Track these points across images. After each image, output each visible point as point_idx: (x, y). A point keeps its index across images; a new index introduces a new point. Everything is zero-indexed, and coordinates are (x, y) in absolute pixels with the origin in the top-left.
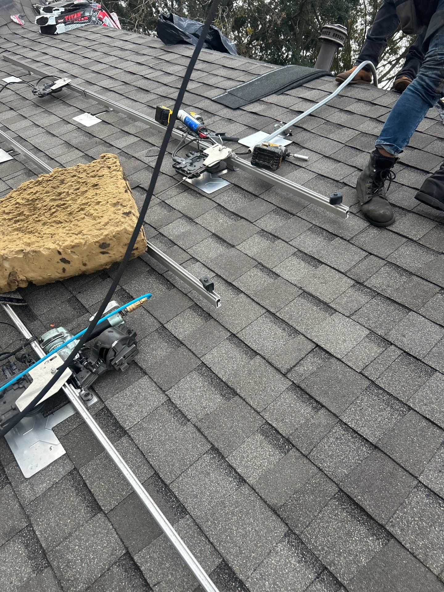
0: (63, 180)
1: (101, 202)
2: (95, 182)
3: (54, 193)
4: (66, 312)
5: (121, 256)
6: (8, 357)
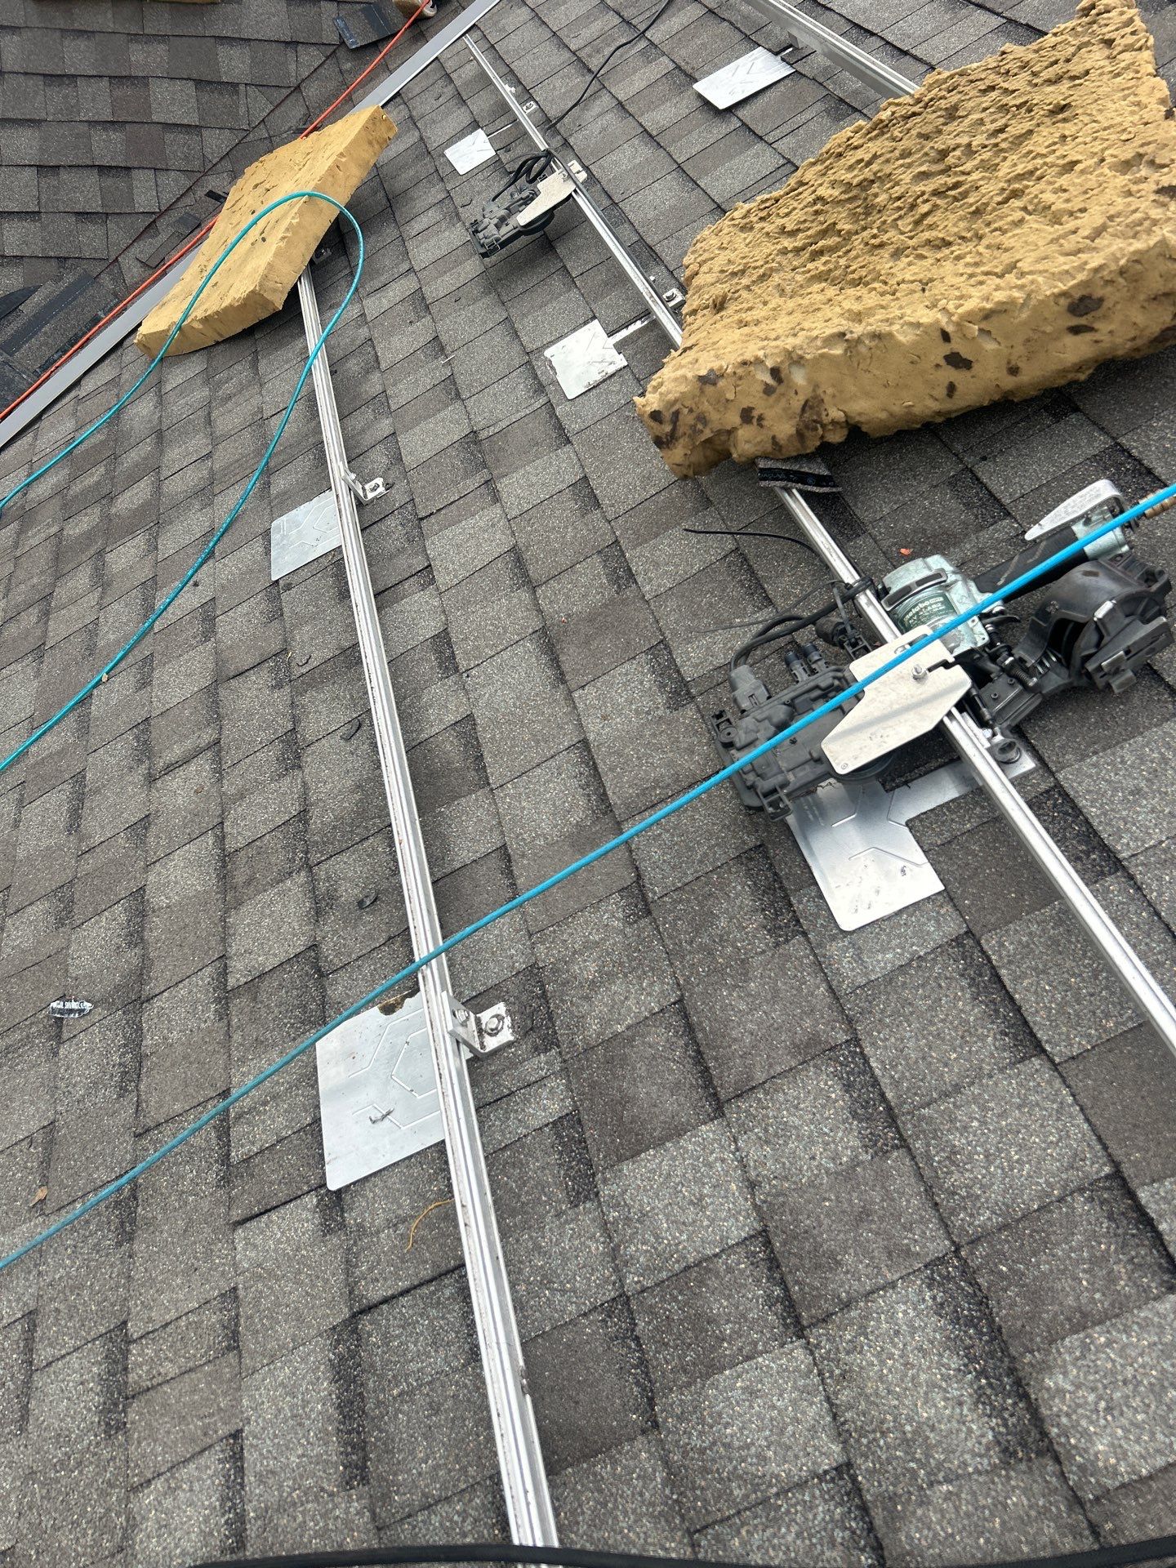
0: (955, 108)
1: (1077, 162)
2: (1059, 100)
4: (943, 515)
5: (1134, 339)
6: (796, 629)
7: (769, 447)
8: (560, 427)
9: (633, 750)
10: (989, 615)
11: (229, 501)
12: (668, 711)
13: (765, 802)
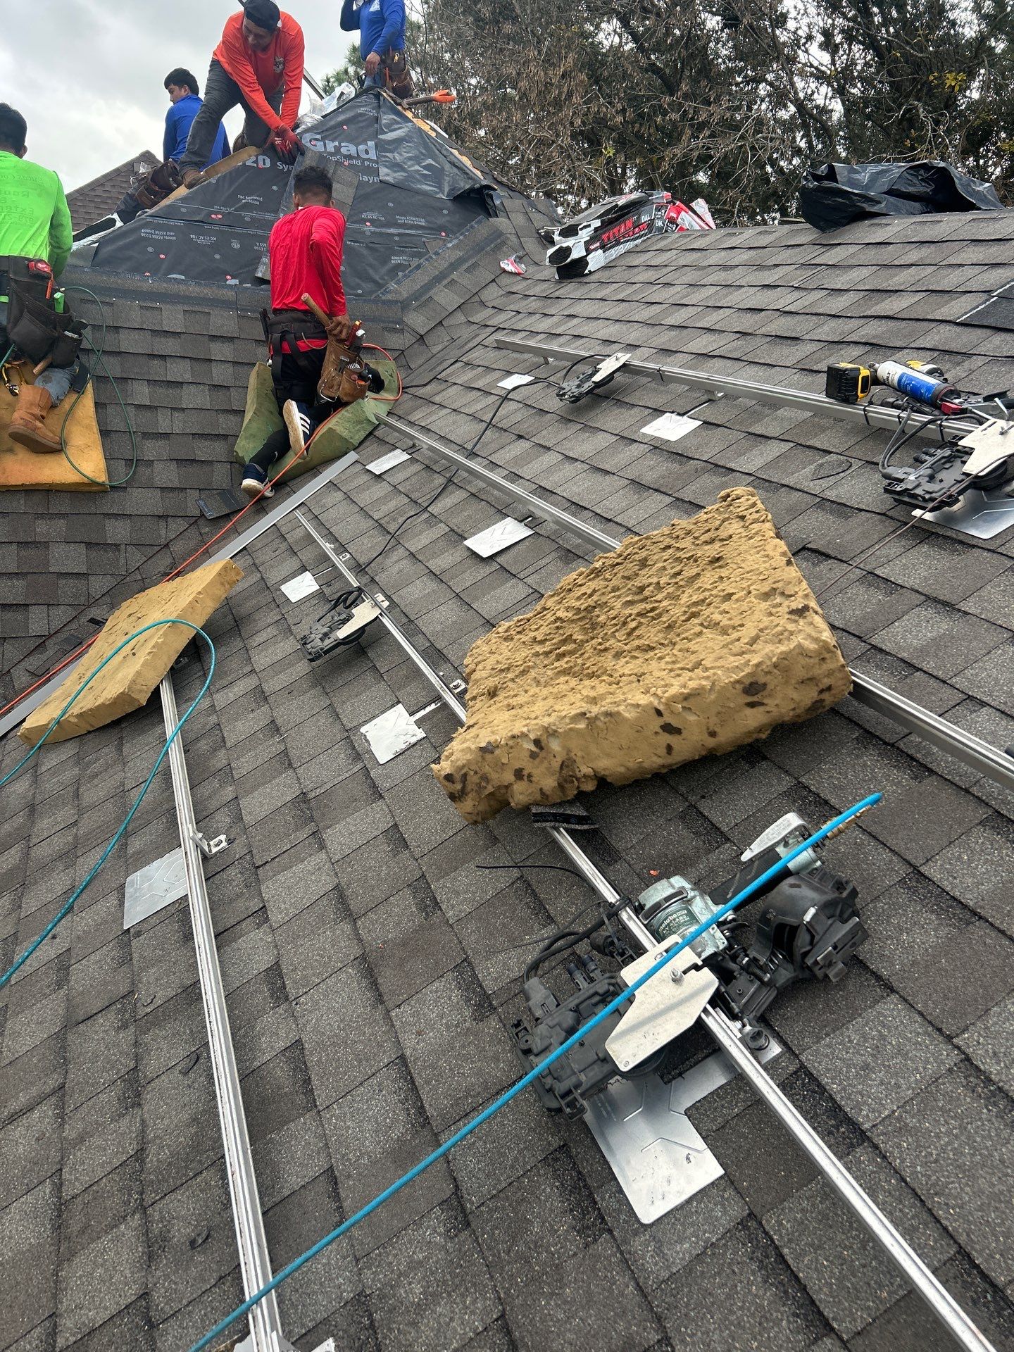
0: (646, 559)
1: (733, 594)
2: (715, 554)
3: (629, 589)
4: (679, 842)
5: (794, 709)
6: (576, 942)
7: (538, 797)
8: (374, 786)
9: (445, 1062)
10: (725, 922)
11: (89, 862)
12: (474, 1023)
13: (563, 1103)
